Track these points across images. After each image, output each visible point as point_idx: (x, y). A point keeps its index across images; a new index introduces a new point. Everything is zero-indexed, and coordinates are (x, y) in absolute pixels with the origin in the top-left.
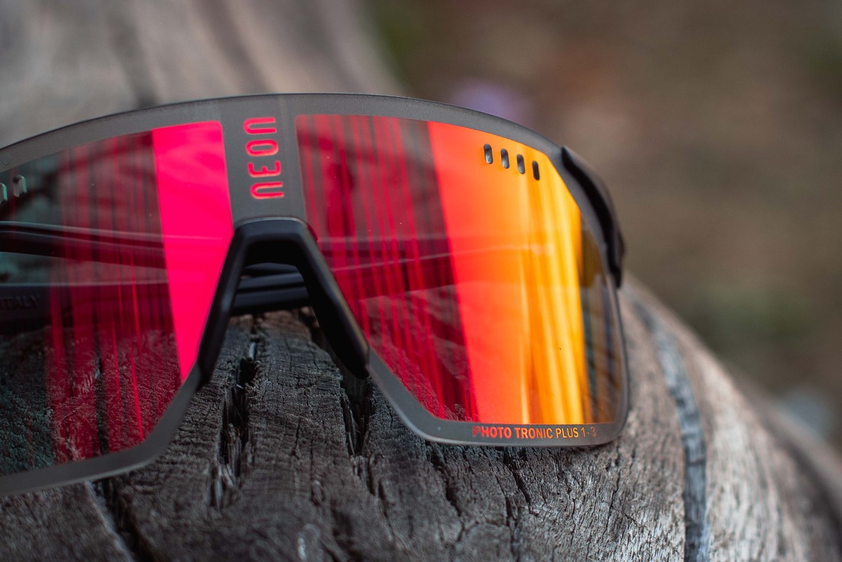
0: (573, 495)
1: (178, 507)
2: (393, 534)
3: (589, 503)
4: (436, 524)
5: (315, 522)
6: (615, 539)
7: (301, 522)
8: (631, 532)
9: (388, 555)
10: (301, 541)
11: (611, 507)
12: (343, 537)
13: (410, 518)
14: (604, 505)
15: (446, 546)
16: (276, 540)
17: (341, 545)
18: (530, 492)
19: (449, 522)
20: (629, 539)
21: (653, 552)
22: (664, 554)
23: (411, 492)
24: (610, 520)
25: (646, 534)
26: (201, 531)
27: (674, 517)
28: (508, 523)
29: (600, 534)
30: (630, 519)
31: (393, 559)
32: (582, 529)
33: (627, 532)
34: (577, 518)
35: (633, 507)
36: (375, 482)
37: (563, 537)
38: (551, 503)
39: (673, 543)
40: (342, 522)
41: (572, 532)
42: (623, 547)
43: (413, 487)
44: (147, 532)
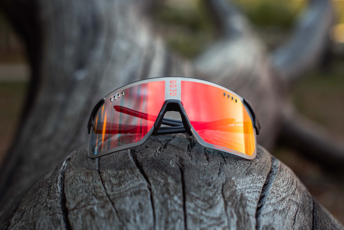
0: (237, 165)
1: (147, 155)
2: (192, 163)
3: (241, 168)
4: (202, 162)
5: (175, 159)
6: (246, 175)
7: (172, 158)
8: (251, 175)
9: (190, 166)
10: (171, 161)
11: (247, 170)
12: (181, 162)
13: (197, 161)
14: (245, 169)
15: (204, 166)
16: (166, 160)
17: (180, 163)
18: (227, 162)
19: (206, 163)
20: (250, 176)
21: (256, 180)
22: (259, 182)
23: (198, 157)
24: (246, 172)
25: (255, 177)
26: (150, 159)
27: (263, 177)
28: (220, 166)
29: (242, 173)
30: (251, 173)
31: (191, 166)
32: (238, 171)
33: (250, 175)
34: (237, 169)
35: (252, 172)
36: (191, 155)
37: (233, 171)
38: (232, 165)
39: (262, 181)
40: (181, 160)
41: (235, 171)
42: (248, 177)
43: (199, 157)
44: (139, 159)
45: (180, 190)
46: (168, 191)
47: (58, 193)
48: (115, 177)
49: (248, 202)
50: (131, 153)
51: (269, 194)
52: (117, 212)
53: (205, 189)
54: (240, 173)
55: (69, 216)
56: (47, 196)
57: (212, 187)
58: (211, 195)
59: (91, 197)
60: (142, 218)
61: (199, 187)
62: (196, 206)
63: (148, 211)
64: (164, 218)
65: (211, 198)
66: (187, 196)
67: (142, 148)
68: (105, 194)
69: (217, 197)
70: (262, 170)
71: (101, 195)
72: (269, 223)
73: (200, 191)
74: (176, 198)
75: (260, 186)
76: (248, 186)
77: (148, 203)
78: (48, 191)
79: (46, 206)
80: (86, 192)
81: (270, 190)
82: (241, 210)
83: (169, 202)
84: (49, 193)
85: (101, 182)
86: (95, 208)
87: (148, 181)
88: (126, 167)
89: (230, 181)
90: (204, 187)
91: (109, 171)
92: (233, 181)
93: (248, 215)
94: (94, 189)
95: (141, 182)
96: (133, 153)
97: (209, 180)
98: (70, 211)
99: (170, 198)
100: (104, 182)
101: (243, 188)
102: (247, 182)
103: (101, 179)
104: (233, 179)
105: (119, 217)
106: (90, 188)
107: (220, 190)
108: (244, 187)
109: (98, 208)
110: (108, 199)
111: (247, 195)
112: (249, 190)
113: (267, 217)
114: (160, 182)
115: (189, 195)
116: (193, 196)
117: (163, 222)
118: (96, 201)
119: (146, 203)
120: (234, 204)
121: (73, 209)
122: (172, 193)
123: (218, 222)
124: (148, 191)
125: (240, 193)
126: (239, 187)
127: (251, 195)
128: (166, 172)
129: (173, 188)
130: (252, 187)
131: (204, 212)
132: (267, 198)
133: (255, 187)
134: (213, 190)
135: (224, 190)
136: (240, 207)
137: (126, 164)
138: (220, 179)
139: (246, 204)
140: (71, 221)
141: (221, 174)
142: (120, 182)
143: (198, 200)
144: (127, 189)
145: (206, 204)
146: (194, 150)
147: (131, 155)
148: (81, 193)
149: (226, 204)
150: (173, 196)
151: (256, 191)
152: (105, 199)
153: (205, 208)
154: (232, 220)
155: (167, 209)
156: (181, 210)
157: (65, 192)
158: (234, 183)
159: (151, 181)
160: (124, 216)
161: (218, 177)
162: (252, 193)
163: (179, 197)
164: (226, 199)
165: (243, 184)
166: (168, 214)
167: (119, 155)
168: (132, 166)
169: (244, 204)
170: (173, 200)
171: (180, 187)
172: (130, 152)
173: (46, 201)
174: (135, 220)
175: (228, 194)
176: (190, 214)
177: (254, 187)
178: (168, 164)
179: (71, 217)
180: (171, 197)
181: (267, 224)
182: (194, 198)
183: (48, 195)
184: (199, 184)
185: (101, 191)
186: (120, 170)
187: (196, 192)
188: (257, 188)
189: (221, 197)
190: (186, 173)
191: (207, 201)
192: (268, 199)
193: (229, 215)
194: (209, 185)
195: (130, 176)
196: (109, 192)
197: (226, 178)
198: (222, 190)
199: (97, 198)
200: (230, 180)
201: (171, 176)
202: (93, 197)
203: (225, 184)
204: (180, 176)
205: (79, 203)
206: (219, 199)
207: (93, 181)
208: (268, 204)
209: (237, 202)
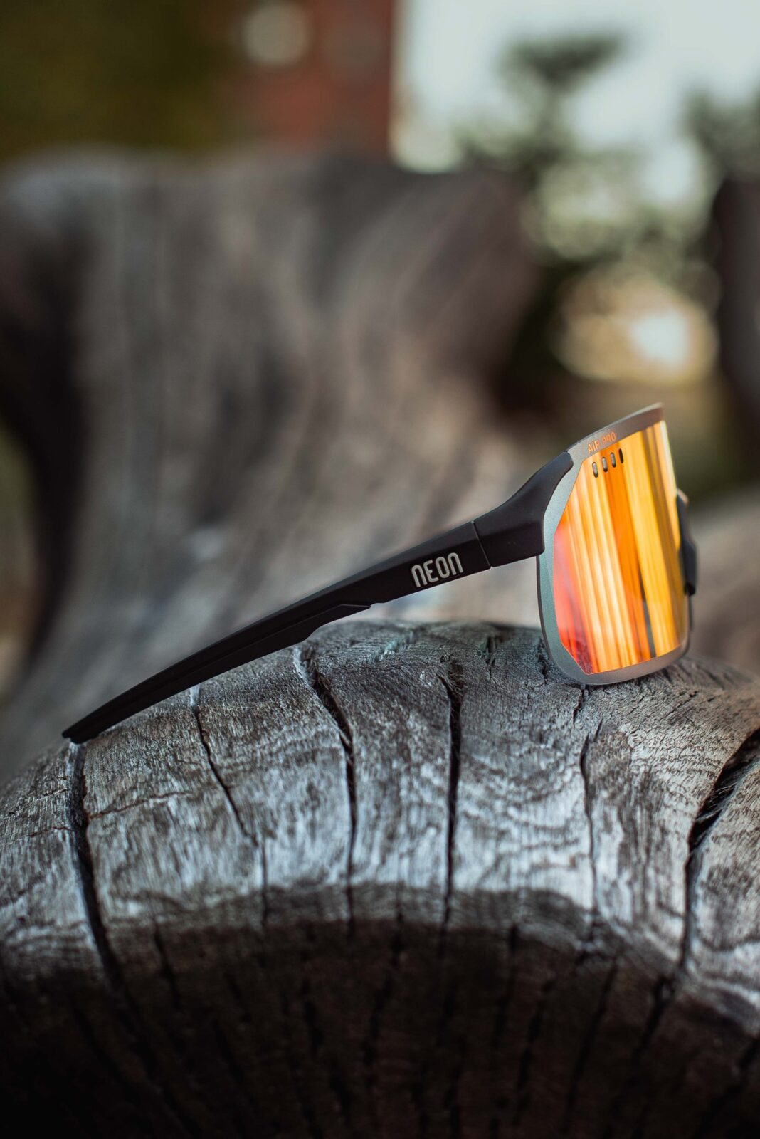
0: (644, 694)
1: (349, 660)
2: (491, 677)
3: (655, 702)
4: (526, 678)
5: (438, 666)
6: (672, 724)
7: (427, 665)
8: (687, 726)
9: (483, 684)
10: (423, 672)
11: (675, 710)
13: (508, 672)
14: (668, 707)
15: (529, 687)
16: (407, 670)
17: (451, 678)
19: (536, 679)
20: (684, 728)
21: (703, 741)
22: (714, 746)
23: (513, 665)
24: (670, 715)
25: (700, 732)
26: (358, 667)
27: (732, 736)
28: (583, 691)
29: (658, 718)
30: (688, 720)
31: (486, 687)
32: (644, 711)
33: (683, 725)
34: (642, 705)
35: (694, 716)
36: (492, 660)
37: (626, 708)
38: (623, 692)
39: (725, 745)
40: (456, 668)
41: (634, 709)
42: (677, 730)
43: (517, 663)
44: (323, 671)
45: (442, 750)
46: (404, 753)
47: (65, 779)
48: (242, 719)
49: (667, 795)
50: (302, 660)
51: (746, 784)
52: (236, 811)
53: (525, 749)
54: (648, 717)
55: (90, 831)
56: (29, 790)
57: (549, 746)
58: (543, 766)
59: (160, 777)
60: (312, 826)
61: (506, 742)
62: (490, 792)
63: (333, 807)
64: (382, 824)
65: (544, 775)
66: (464, 765)
67: (339, 645)
68: (205, 765)
69: (563, 774)
70: (731, 716)
71: (193, 767)
72: (736, 863)
73: (509, 753)
74: (427, 771)
75: (716, 759)
76: (674, 754)
77: (338, 786)
78: (36, 777)
79: (24, 815)
80: (148, 764)
81: (751, 775)
82: (640, 816)
83: (404, 781)
84: (36, 782)
85: (197, 734)
86: (172, 803)
87: (343, 726)
88: (280, 692)
89: (613, 735)
90: (521, 744)
91: (227, 705)
92: (624, 734)
93: (664, 831)
94: (175, 756)
95: (323, 727)
96: (309, 661)
97: (540, 724)
98: (92, 817)
99: (408, 769)
100: (207, 734)
101: (656, 756)
102: (673, 742)
103: (200, 726)
104: (623, 729)
105: (242, 825)
106: (162, 752)
107: (576, 755)
108: (659, 754)
109: (179, 802)
110: (214, 779)
111: (666, 776)
112: (677, 766)
113: (730, 844)
114: (383, 728)
115: (472, 763)
116: (483, 766)
117: (379, 836)
118: (177, 785)
119: (330, 785)
120: (619, 798)
121: (103, 814)
122: (416, 758)
123: (559, 840)
124: (342, 753)
125: (642, 769)
126: (641, 753)
127: (679, 779)
128: (404, 700)
129: (420, 744)
130: (689, 758)
131: (512, 811)
132: (737, 793)
133: (697, 760)
134: (552, 753)
135: (589, 757)
136: (638, 808)
137: (280, 685)
138: (578, 727)
139: (660, 802)
140: (94, 843)
141: (585, 713)
142: (255, 731)
143: (498, 779)
144: (274, 749)
145: (523, 788)
146: (504, 649)
147: (302, 665)
148: (131, 769)
149: (590, 794)
150: (418, 766)
151: (700, 771)
152: (204, 778)
153: (519, 799)
154: (605, 838)
155: (397, 800)
156: (442, 803)
157: (85, 774)
158: (627, 741)
159: (353, 726)
160: (257, 821)
161: (572, 719)
162: (686, 775)
163: (439, 769)
164: (591, 781)
165: (658, 745)
166: (399, 814)
167: (264, 666)
168: (298, 688)
169: (654, 802)
170: (418, 776)
171: (444, 742)
172: (301, 655)
173: (24, 802)
174: (291, 832)
175: (599, 768)
176: (467, 815)
177: (693, 758)
178: (412, 680)
179: (96, 832)
180: (412, 768)
181: (729, 864)
182: (484, 771)
183: (34, 788)
184: (506, 734)
185: (195, 759)
186: (261, 700)
187: (494, 757)
188: (705, 762)
189: (574, 774)
190: (466, 705)
191: (528, 782)
192: (741, 796)
193: (599, 824)
194: (541, 738)
195: (289, 715)
196: (218, 760)
197: (601, 724)
198: (583, 757)
199: (178, 778)
200: (614, 732)
201: (420, 711)
202: (169, 776)
203: (595, 741)
204: (447, 713)
205: (122, 796)
206: (567, 778)
207: (172, 736)
208: (737, 811)
209: (630, 793)
